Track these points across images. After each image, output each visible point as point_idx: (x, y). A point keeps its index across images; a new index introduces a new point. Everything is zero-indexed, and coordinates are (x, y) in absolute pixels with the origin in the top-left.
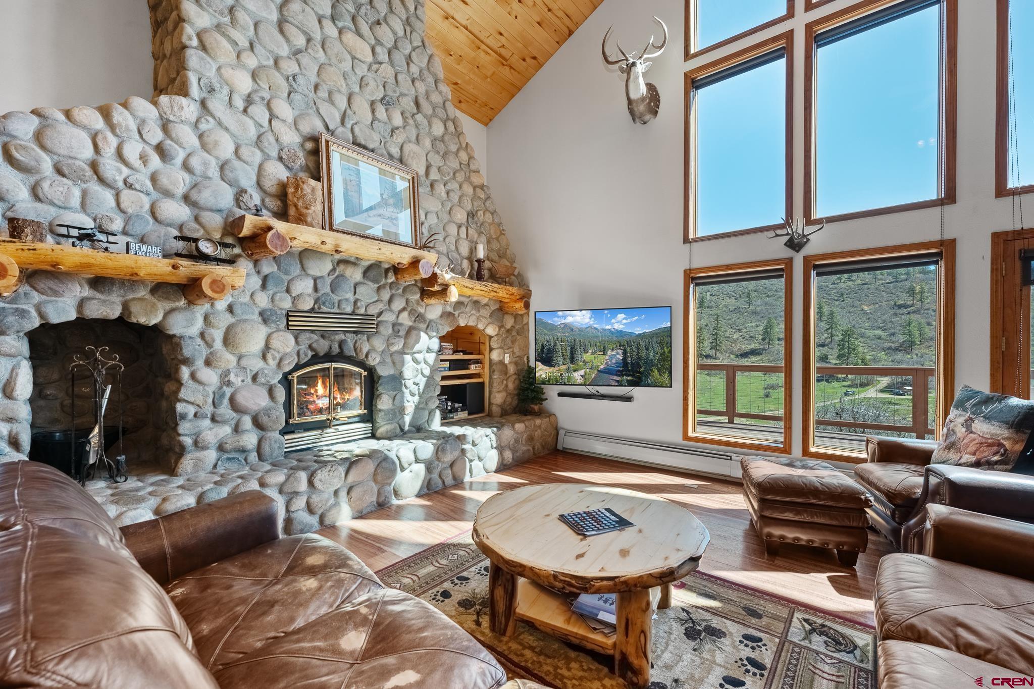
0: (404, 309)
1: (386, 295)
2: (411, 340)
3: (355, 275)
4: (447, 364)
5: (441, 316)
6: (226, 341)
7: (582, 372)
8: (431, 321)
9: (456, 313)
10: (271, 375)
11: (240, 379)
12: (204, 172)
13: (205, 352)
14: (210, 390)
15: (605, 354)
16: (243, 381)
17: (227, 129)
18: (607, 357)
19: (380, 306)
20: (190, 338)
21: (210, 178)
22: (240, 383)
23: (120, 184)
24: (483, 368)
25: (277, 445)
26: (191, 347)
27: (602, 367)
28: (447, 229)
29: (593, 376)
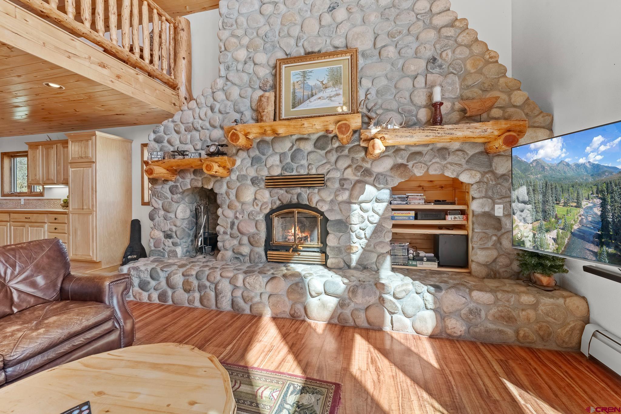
0: (349, 166)
1: (333, 158)
2: (356, 192)
3: (308, 146)
4: (412, 214)
5: (392, 169)
6: (237, 196)
7: (553, 234)
8: (378, 174)
9: (410, 164)
10: (255, 215)
11: (241, 216)
12: (225, 111)
13: (228, 202)
14: (229, 221)
15: (579, 206)
16: (242, 217)
17: (235, 84)
18: (582, 212)
19: (328, 167)
20: (222, 194)
21: (228, 113)
22: (241, 218)
23: (200, 128)
24: (467, 219)
25: (258, 256)
26: (221, 199)
27: (575, 227)
28: (397, 86)
29: (566, 241)
